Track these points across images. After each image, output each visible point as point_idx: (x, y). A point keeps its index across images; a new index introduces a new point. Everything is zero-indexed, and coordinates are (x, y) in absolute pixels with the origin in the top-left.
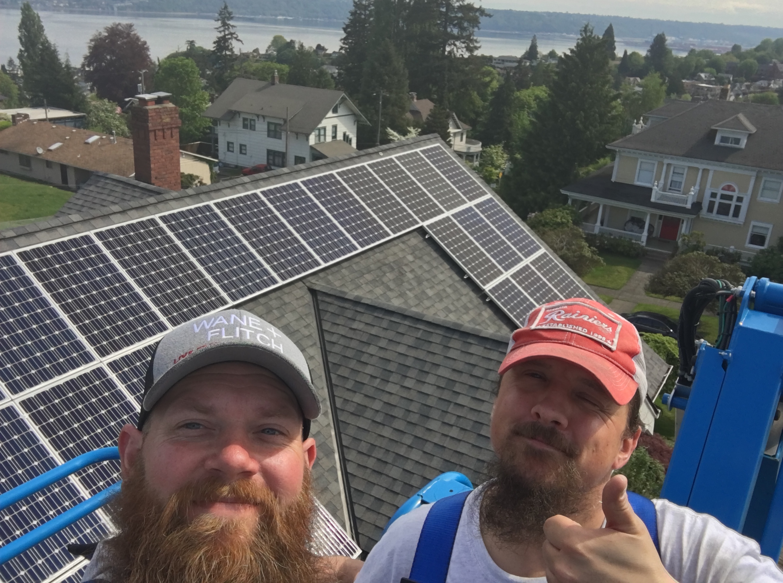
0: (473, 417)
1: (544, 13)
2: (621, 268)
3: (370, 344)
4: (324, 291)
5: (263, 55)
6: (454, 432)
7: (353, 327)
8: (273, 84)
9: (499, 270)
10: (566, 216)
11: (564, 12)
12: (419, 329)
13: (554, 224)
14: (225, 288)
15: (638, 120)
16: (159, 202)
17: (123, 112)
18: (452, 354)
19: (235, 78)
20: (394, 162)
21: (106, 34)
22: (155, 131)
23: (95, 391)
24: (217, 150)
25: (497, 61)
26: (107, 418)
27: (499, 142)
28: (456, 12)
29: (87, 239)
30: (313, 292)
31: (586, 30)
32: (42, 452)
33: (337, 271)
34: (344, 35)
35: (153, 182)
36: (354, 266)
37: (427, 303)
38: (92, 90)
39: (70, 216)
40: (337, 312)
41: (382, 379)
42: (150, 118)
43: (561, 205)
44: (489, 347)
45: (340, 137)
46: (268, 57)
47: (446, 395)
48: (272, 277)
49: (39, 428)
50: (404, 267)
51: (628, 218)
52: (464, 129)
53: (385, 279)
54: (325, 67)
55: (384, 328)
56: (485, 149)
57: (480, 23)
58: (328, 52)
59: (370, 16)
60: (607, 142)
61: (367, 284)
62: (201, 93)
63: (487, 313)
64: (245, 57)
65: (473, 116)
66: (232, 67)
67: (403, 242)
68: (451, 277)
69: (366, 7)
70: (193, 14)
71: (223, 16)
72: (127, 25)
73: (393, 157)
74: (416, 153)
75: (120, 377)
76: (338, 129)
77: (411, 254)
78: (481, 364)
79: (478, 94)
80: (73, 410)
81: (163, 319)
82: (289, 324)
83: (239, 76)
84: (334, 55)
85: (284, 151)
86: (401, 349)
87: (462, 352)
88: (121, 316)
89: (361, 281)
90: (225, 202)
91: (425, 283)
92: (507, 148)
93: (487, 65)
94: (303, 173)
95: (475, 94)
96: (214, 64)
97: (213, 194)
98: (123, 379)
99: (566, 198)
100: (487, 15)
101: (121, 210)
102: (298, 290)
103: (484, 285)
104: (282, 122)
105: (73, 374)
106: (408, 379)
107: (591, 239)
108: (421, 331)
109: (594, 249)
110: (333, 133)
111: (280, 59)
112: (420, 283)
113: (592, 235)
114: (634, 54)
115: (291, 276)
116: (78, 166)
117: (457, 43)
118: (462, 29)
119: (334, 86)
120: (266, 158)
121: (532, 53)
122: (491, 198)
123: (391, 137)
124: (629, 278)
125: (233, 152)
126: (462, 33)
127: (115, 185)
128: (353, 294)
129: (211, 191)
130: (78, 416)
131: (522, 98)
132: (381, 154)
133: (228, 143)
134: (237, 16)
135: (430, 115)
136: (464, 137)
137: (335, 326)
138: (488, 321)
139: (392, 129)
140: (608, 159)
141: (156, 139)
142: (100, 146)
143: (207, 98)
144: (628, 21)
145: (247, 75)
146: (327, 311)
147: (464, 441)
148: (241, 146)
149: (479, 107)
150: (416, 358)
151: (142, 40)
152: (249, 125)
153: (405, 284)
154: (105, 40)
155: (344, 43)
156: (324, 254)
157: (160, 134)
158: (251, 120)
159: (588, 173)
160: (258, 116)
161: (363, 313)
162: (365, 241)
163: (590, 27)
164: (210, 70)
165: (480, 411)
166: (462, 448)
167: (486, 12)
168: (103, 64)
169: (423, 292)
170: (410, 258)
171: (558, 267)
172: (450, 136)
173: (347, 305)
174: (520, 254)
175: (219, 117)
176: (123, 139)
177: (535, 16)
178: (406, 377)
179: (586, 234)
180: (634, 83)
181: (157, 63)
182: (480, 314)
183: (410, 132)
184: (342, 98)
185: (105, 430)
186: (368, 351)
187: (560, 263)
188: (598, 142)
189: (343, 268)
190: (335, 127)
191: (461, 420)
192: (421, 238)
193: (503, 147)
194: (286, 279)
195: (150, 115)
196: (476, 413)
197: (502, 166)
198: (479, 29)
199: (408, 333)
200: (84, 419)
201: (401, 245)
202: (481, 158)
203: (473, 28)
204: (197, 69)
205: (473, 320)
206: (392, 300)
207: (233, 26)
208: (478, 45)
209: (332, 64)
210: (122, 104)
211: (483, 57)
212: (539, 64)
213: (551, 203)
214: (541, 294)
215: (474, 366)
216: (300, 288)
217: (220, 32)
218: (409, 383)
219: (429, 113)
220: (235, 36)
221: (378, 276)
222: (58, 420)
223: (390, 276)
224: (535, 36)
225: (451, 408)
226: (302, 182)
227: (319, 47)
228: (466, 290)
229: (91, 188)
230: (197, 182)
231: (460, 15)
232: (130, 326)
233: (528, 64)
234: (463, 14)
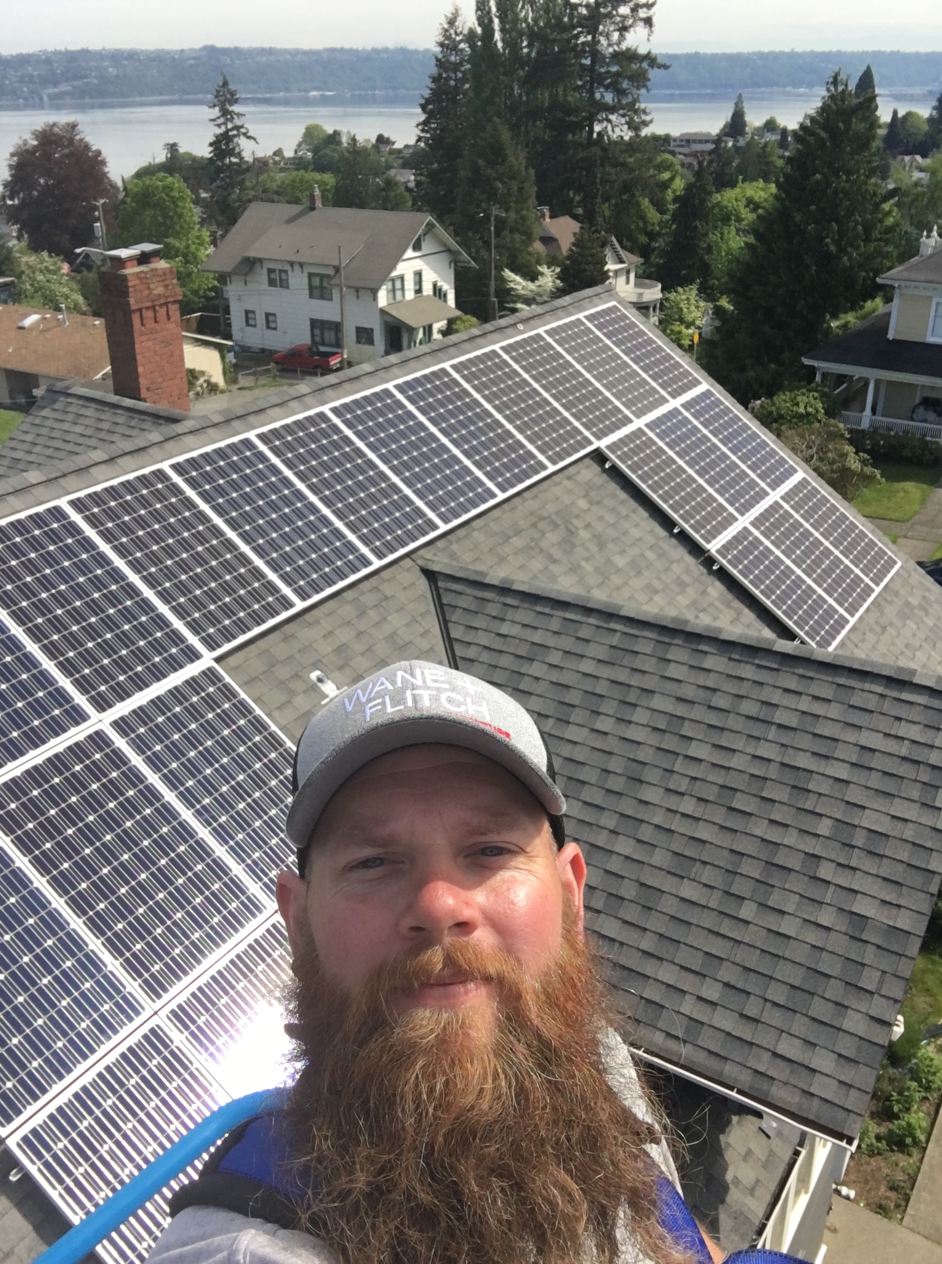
0: (719, 778)
1: (754, 53)
2: (909, 485)
3: (532, 660)
4: (448, 572)
5: (289, 159)
6: (688, 806)
7: (502, 632)
8: (313, 208)
9: (731, 514)
10: (813, 401)
11: (787, 50)
12: (615, 631)
13: (794, 417)
14: (287, 579)
15: (930, 231)
16: (167, 440)
17: (73, 271)
18: (673, 671)
19: (250, 201)
20: (543, 339)
21: (35, 143)
22: (140, 310)
23: (95, 771)
24: (229, 325)
25: (678, 143)
26: (119, 815)
27: (692, 282)
28: (608, 65)
29: (57, 513)
30: (430, 575)
31: (835, 81)
32: (21, 881)
33: (466, 536)
34: (423, 117)
35: (143, 396)
36: (492, 524)
37: (616, 580)
38: (19, 238)
39: (25, 474)
40: (472, 608)
41: (559, 720)
42: (131, 290)
43: (803, 383)
44: (737, 657)
45: (428, 290)
46: (298, 163)
47: (670, 743)
48: (362, 555)
49: (12, 841)
50: (574, 521)
51: (917, 401)
52: (630, 264)
53: (544, 544)
54: (392, 172)
55: (555, 632)
56: (668, 295)
57: (649, 80)
58: (396, 146)
59: (464, 80)
60: (878, 272)
61: (515, 553)
62: (195, 232)
63: (717, 589)
64: (261, 165)
65: (643, 239)
66: (241, 183)
67: (569, 478)
68: (651, 532)
69: (456, 67)
70: (172, 97)
71: (222, 99)
72: (67, 124)
73: (541, 331)
74: (579, 320)
75: (133, 744)
76: (424, 278)
77: (584, 497)
78: (725, 688)
79: (652, 202)
80: (63, 805)
81: (193, 640)
82: (395, 633)
83: (256, 198)
84: (406, 151)
85: (338, 319)
86: (587, 666)
87: (691, 667)
88: (125, 640)
89: (506, 550)
90: (274, 432)
91: (610, 546)
92: (707, 293)
93: (663, 152)
94: (395, 370)
95: (646, 202)
96: (213, 180)
97: (252, 419)
98: (139, 747)
99: (812, 370)
100: (660, 66)
101: (106, 457)
102: (406, 574)
103: (708, 542)
104: (331, 272)
105: (57, 745)
106: (601, 717)
107: (857, 439)
108: (618, 634)
109: (866, 456)
110: (415, 284)
111: (320, 165)
112: (601, 546)
113: (858, 432)
114: (909, 115)
115: (393, 550)
116: (9, 366)
117: (613, 117)
118: (620, 92)
119: (410, 203)
120: (309, 333)
121: (736, 125)
122: (708, 391)
123: (512, 285)
124: (923, 502)
125: (255, 326)
126: (619, 101)
127: (83, 406)
128: (496, 576)
129: (249, 414)
130: (71, 815)
131: (725, 203)
132: (520, 327)
133: (247, 312)
134: (244, 96)
135: (574, 244)
136: (632, 276)
137: (473, 632)
138: (717, 603)
139: (512, 270)
140: (878, 301)
141: (143, 324)
142: (42, 331)
143: (207, 239)
144: (898, 60)
145: (270, 196)
146: (456, 607)
147: (705, 820)
148: (267, 315)
149: (653, 225)
150: (613, 682)
151: (94, 148)
152: (278, 280)
153: (578, 550)
154: (35, 152)
155: (423, 131)
156: (443, 509)
157: (149, 314)
158: (281, 271)
159: (845, 326)
160: (292, 264)
161: (517, 607)
162: (507, 480)
163: (842, 76)
164: (206, 191)
165: (729, 768)
166: (704, 832)
167: (660, 61)
168: (35, 193)
169: (609, 561)
170: (583, 504)
171: (828, 501)
172: (608, 278)
173: (488, 595)
174: (763, 485)
175: (228, 270)
176: (78, 318)
177: (737, 60)
178: (599, 713)
179: (851, 431)
180: (911, 166)
181: (120, 184)
182: (704, 593)
183: (542, 274)
184: (428, 224)
185: (118, 836)
186: (531, 672)
187: (830, 494)
188: (864, 274)
189: (474, 530)
190: (419, 274)
191: (698, 783)
192: (597, 469)
193: (698, 290)
194: (385, 556)
195: (130, 284)
196: (723, 772)
197: (698, 323)
198: (648, 91)
199: (597, 639)
200: (82, 820)
201: (566, 483)
202: (661, 310)
203: (638, 88)
204: (188, 191)
205: (694, 604)
206: (560, 580)
207: (239, 115)
208: (647, 118)
209: (406, 165)
210: (70, 258)
211: (655, 138)
212: (748, 144)
213: (786, 383)
214: (803, 552)
215: (714, 690)
216: (408, 570)
217: (219, 126)
218: (604, 724)
219: (573, 240)
220: (243, 130)
221: (532, 540)
222: (40, 824)
223: (552, 537)
224: (740, 95)
225: (679, 765)
226: (396, 386)
227: (381, 139)
228: (680, 552)
229: (45, 412)
230: (201, 380)
231: (614, 69)
232: (141, 656)
233: (730, 144)
234: (621, 67)
